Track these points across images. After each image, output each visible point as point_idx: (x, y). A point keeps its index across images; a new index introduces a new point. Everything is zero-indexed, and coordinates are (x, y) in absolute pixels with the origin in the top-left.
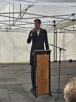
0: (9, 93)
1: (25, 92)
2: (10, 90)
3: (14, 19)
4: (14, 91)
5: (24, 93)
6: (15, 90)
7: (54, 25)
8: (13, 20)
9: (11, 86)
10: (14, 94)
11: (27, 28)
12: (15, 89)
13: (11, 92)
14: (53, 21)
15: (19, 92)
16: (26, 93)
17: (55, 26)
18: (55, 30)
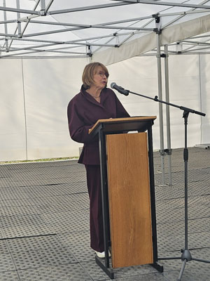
0: (20, 269)
1: (70, 263)
2: (22, 256)
3: (19, 16)
4: (34, 259)
5: (69, 265)
6: (37, 255)
7: (155, 30)
8: (16, 18)
9: (21, 244)
10: (36, 268)
11: (64, 43)
12: (35, 253)
13: (26, 264)
14: (154, 16)
15: (52, 262)
16: (76, 266)
17: (159, 32)
18: (160, 45)
